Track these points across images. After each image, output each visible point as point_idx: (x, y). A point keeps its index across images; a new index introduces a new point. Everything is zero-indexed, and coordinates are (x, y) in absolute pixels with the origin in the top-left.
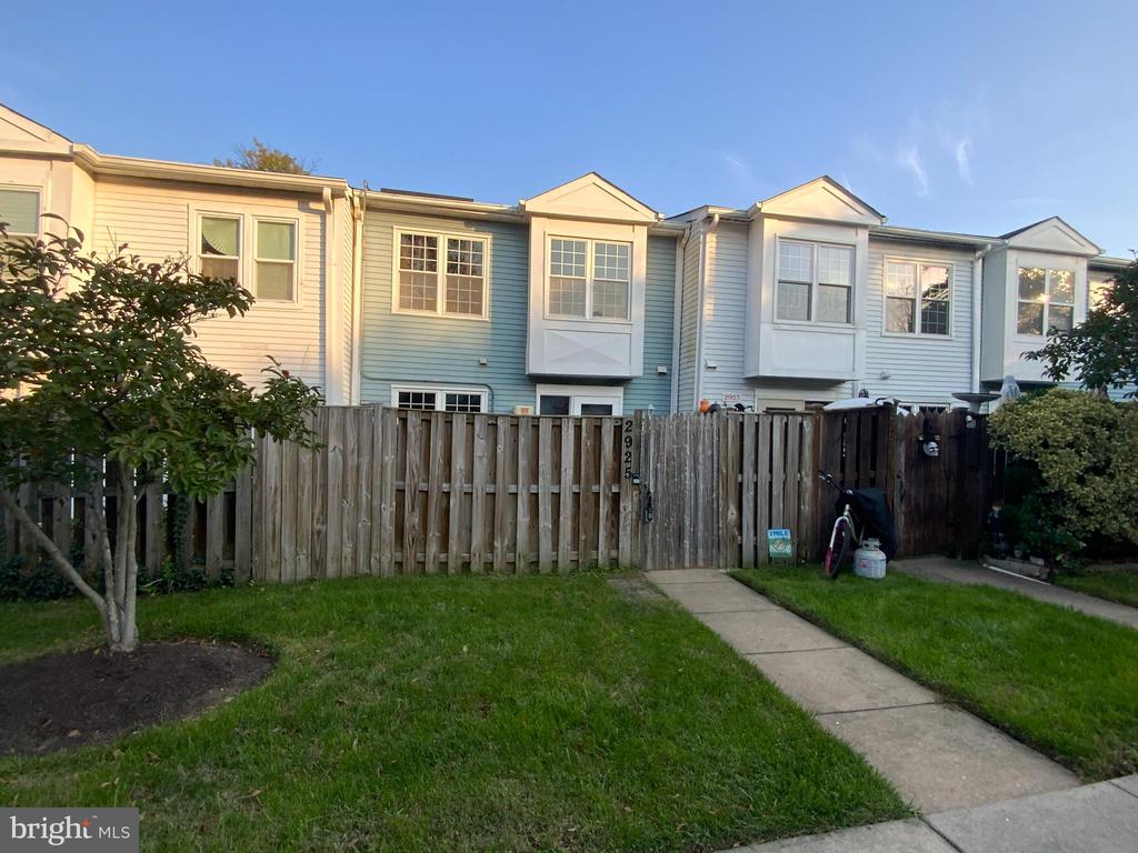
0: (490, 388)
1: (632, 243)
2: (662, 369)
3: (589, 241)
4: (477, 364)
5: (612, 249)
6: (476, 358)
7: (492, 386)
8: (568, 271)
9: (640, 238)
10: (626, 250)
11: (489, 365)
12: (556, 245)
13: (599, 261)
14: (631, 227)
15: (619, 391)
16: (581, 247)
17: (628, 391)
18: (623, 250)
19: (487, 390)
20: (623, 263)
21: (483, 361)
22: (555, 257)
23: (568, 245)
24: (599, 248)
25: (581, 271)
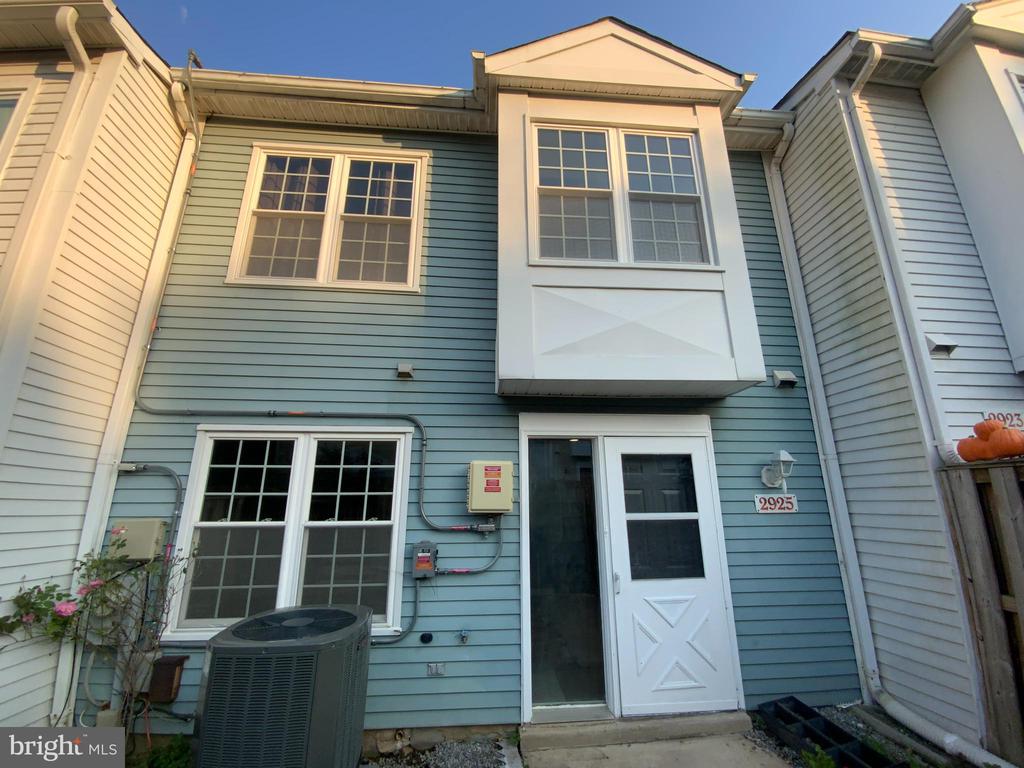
0: (418, 426)
1: (695, 132)
2: (783, 375)
3: (612, 131)
4: (390, 375)
5: (657, 143)
6: (391, 363)
7: (422, 421)
8: (574, 179)
9: (709, 123)
10: (683, 145)
11: (416, 375)
12: (546, 137)
13: (634, 163)
14: (691, 109)
15: (701, 424)
16: (598, 140)
17: (722, 424)
18: (681, 145)
19: (411, 429)
20: (685, 166)
21: (405, 367)
22: (545, 157)
23: (572, 138)
24: (633, 142)
25: (603, 179)
